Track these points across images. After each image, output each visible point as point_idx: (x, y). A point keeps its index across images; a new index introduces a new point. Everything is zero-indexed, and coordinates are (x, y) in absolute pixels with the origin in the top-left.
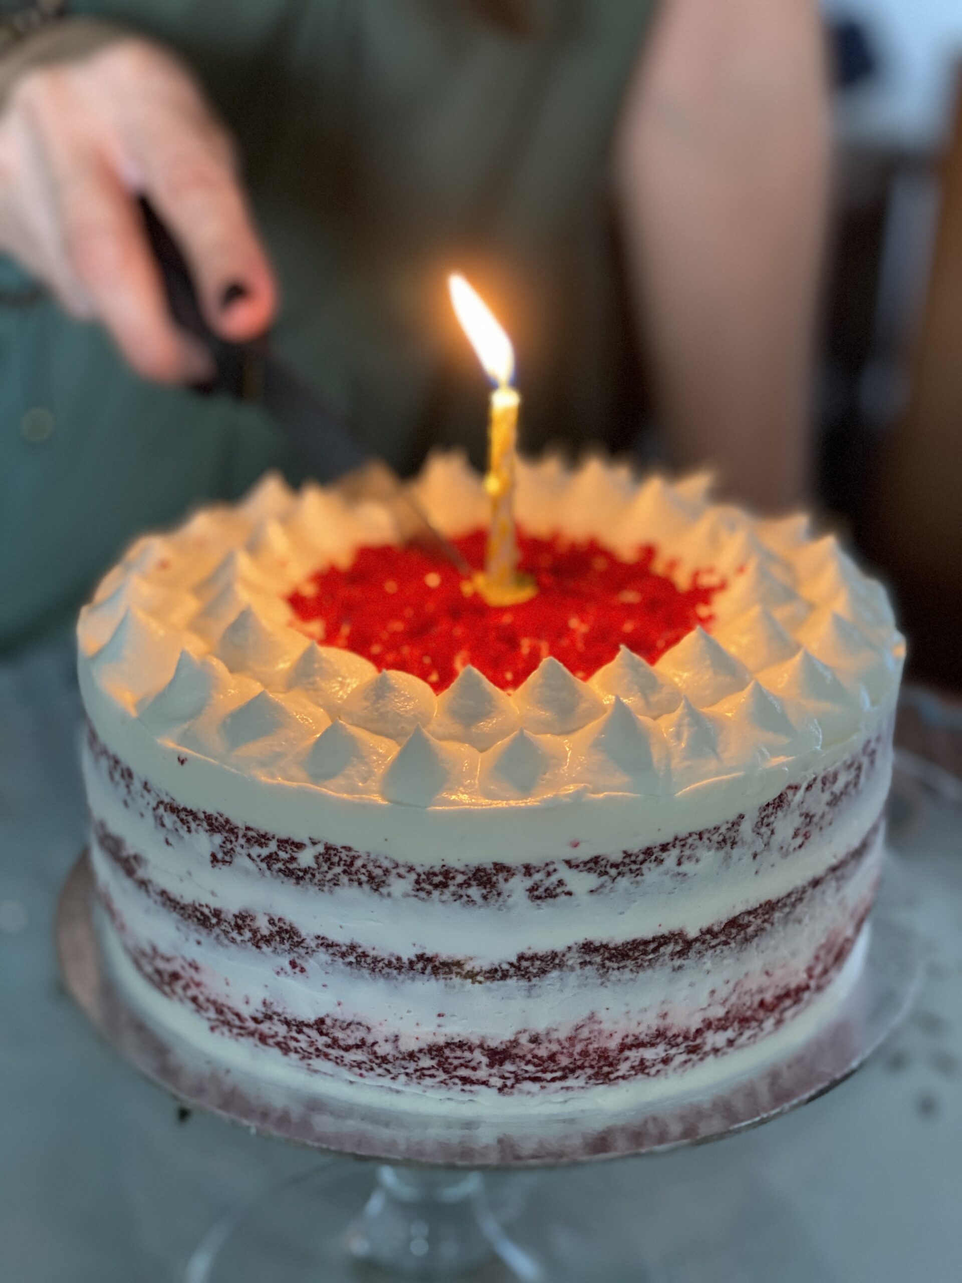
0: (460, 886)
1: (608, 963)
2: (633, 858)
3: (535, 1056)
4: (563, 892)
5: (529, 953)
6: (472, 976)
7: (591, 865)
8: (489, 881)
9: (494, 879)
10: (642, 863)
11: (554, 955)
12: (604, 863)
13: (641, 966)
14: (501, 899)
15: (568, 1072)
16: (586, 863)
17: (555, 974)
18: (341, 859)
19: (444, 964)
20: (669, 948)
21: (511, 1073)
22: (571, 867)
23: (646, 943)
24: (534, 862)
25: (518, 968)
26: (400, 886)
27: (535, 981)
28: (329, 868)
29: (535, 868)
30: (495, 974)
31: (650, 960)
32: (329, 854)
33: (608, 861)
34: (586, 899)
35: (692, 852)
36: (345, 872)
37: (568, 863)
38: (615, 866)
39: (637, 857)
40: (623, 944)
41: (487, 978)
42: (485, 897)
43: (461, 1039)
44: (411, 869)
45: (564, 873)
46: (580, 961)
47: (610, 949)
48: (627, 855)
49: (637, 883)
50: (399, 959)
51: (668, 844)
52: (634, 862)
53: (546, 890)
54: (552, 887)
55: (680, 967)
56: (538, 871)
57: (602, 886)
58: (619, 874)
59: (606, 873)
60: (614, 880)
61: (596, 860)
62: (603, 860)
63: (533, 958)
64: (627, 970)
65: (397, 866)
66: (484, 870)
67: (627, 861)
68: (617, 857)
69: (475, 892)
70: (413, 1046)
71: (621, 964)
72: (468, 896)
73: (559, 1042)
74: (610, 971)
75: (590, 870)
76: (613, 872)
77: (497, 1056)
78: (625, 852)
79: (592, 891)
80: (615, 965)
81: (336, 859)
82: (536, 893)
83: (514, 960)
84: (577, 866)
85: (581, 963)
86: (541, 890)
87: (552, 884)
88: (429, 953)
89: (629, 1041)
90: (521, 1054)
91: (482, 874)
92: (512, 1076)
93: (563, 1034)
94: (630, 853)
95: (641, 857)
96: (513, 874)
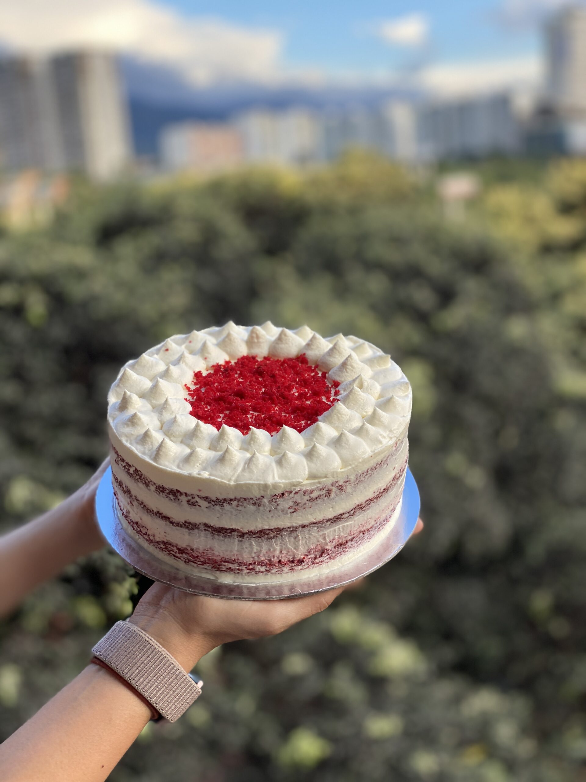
0: (167, 493)
1: (214, 533)
2: (220, 501)
3: (192, 555)
4: (197, 505)
5: (188, 521)
6: (172, 523)
7: (205, 499)
8: (175, 494)
9: (177, 494)
10: (223, 503)
11: (196, 524)
12: (210, 499)
13: (225, 536)
14: (179, 502)
15: (203, 563)
16: (203, 498)
17: (196, 531)
18: (139, 474)
19: (165, 517)
20: (236, 533)
21: (186, 558)
22: (199, 497)
23: (226, 529)
24: (188, 493)
25: (185, 525)
26: (153, 488)
27: (191, 531)
28: (136, 476)
29: (188, 495)
30: (178, 524)
31: (229, 535)
32: (136, 470)
33: (211, 499)
34: (206, 510)
35: (242, 504)
36: (139, 478)
37: (198, 496)
38: (214, 501)
39: (221, 500)
40: (218, 528)
41: (176, 525)
42: (174, 499)
43: (170, 542)
44: (155, 484)
45: (197, 499)
46: (204, 529)
47: (214, 528)
48: (217, 499)
49: (222, 509)
50: (153, 511)
51: (233, 499)
52: (220, 502)
53: (192, 503)
54: (194, 502)
55: (241, 541)
56: (189, 496)
57: (210, 507)
58: (215, 504)
59: (211, 503)
60: (214, 506)
61: (207, 498)
62: (209, 498)
63: (189, 523)
64: (221, 536)
65: (151, 481)
66: (174, 491)
67: (217, 501)
68: (214, 499)
69: (172, 497)
70: (158, 540)
71: (219, 534)
72: (170, 498)
73: (200, 553)
74: (215, 535)
75: (205, 500)
76: (213, 503)
77: (181, 551)
78: (217, 498)
79: (207, 507)
80: (216, 534)
81: (137, 473)
82: (189, 503)
83: (184, 522)
84: (201, 498)
85: (205, 530)
86: (191, 502)
87: (194, 501)
88: (160, 512)
89: (223, 559)
90: (188, 553)
91: (173, 492)
92: (187, 559)
93: (201, 550)
94: (218, 498)
95: (223, 501)
96: (182, 495)
